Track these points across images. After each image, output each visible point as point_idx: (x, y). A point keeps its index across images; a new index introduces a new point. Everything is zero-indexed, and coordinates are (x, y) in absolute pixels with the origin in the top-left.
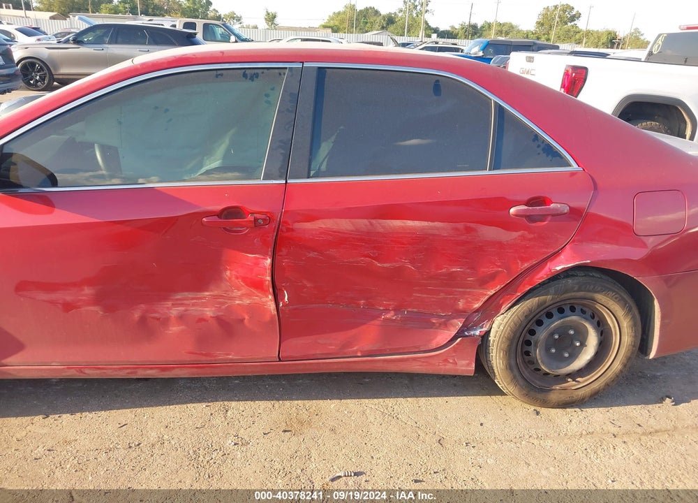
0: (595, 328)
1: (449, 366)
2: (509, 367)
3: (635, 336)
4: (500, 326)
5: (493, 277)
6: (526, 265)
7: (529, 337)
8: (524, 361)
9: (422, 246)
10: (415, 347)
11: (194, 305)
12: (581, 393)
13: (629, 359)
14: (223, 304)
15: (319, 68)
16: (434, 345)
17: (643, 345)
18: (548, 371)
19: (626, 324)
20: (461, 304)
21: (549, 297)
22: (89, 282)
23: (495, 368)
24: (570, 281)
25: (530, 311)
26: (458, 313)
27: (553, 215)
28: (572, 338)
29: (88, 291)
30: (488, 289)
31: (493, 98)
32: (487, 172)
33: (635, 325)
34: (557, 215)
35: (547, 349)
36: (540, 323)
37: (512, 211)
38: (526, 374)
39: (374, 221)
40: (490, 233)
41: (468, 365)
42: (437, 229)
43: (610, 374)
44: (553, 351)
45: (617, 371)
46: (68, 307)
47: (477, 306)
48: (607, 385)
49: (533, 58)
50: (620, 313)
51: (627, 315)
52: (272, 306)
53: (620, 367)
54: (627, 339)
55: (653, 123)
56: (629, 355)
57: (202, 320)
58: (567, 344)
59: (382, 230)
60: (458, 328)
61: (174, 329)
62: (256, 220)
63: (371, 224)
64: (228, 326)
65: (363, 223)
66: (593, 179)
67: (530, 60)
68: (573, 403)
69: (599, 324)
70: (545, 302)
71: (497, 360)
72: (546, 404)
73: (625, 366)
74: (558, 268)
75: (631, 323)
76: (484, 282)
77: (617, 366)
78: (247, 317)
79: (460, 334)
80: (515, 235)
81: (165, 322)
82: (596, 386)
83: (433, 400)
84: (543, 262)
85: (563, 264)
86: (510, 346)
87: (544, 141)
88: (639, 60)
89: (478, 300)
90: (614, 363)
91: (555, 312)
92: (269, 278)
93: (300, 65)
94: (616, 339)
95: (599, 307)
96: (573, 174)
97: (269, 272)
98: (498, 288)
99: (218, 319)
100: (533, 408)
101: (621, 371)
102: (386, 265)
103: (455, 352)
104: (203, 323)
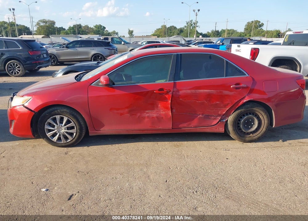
0: (257, 118)
1: (217, 130)
2: (234, 130)
3: (268, 121)
4: (230, 119)
5: (228, 104)
6: (236, 101)
7: (239, 122)
8: (238, 129)
9: (209, 97)
10: (208, 125)
11: (151, 114)
12: (255, 137)
13: (267, 127)
14: (158, 113)
15: (181, 54)
16: (213, 124)
17: (271, 123)
18: (245, 131)
19: (265, 117)
20: (220, 113)
21: (243, 110)
22: (127, 108)
23: (230, 131)
24: (248, 105)
25: (238, 114)
26: (219, 115)
27: (242, 88)
28: (251, 122)
29: (127, 110)
30: (227, 108)
31: (225, 59)
32: (224, 77)
33: (268, 117)
34: (243, 88)
35: (244, 126)
36: (241, 118)
37: (231, 87)
38: (239, 132)
39: (196, 90)
40: (226, 92)
41: (222, 129)
42: (212, 92)
43: (262, 132)
44: (246, 126)
45: (264, 131)
46: (121, 114)
47: (224, 113)
48: (262, 135)
49: (240, 46)
50: (263, 114)
51: (265, 114)
52: (170, 113)
53: (265, 130)
54: (266, 122)
55: (285, 66)
56: (267, 126)
57: (153, 118)
58: (249, 124)
59: (198, 93)
60: (219, 119)
61: (146, 120)
62: (167, 91)
63: (195, 91)
64: (159, 119)
65: (193, 91)
66: (252, 78)
67: (239, 46)
68: (253, 141)
69: (258, 118)
70: (242, 111)
71: (230, 128)
72: (245, 141)
73: (266, 129)
74: (245, 101)
75: (267, 117)
76: (225, 106)
77: (264, 129)
78: (164, 117)
79: (220, 121)
80: (233, 93)
81: (144, 118)
82: (259, 135)
83: (213, 142)
84: (240, 100)
85: (246, 100)
86: (233, 124)
87: (239, 69)
88: (279, 44)
89: (224, 111)
90: (263, 129)
91: (245, 114)
92: (170, 106)
93: (176, 54)
94: (263, 122)
95: (257, 112)
96: (247, 77)
97: (170, 104)
98: (229, 107)
99: (157, 117)
100: (242, 143)
101: (266, 131)
102: (199, 102)
103: (218, 126)
104: (154, 118)
